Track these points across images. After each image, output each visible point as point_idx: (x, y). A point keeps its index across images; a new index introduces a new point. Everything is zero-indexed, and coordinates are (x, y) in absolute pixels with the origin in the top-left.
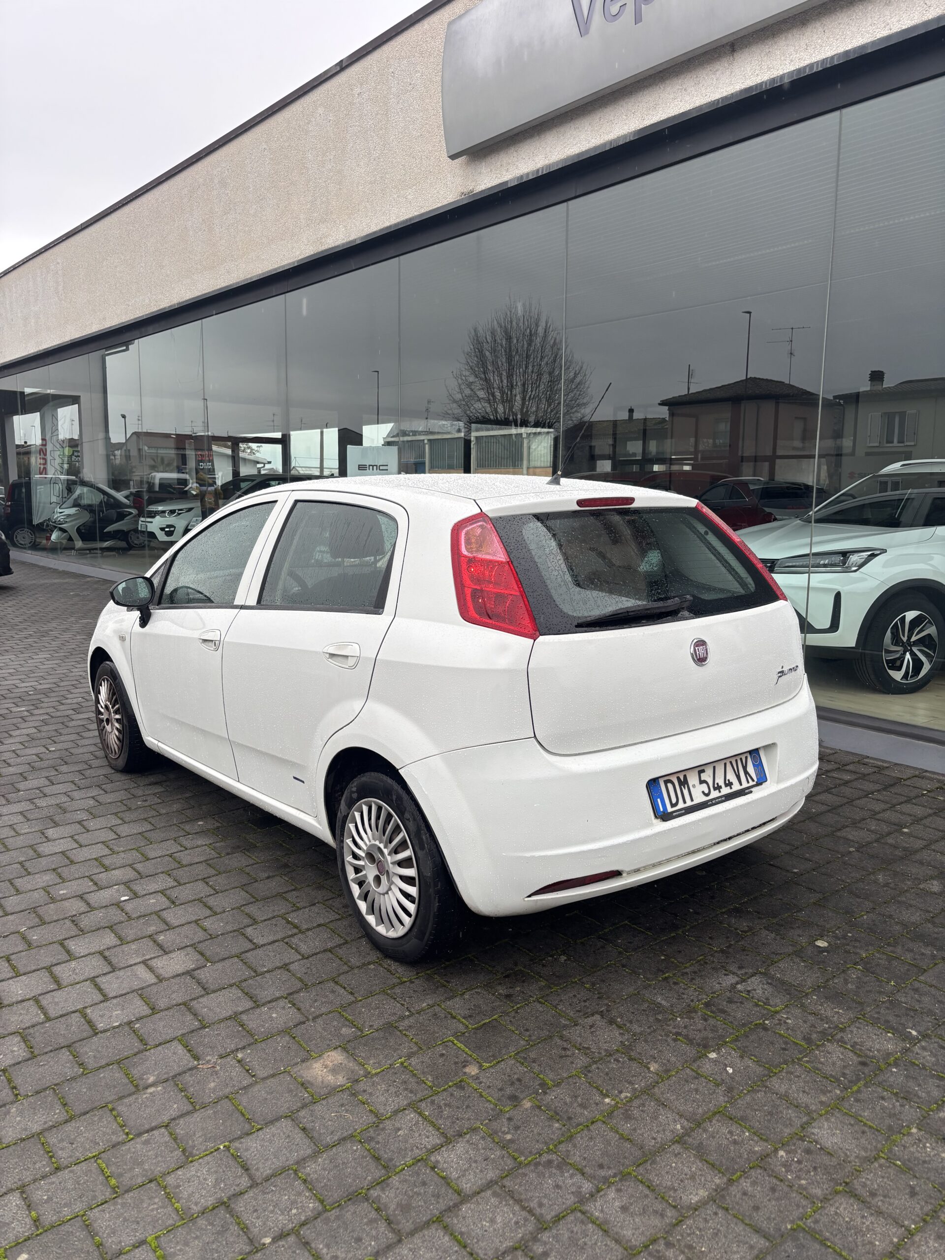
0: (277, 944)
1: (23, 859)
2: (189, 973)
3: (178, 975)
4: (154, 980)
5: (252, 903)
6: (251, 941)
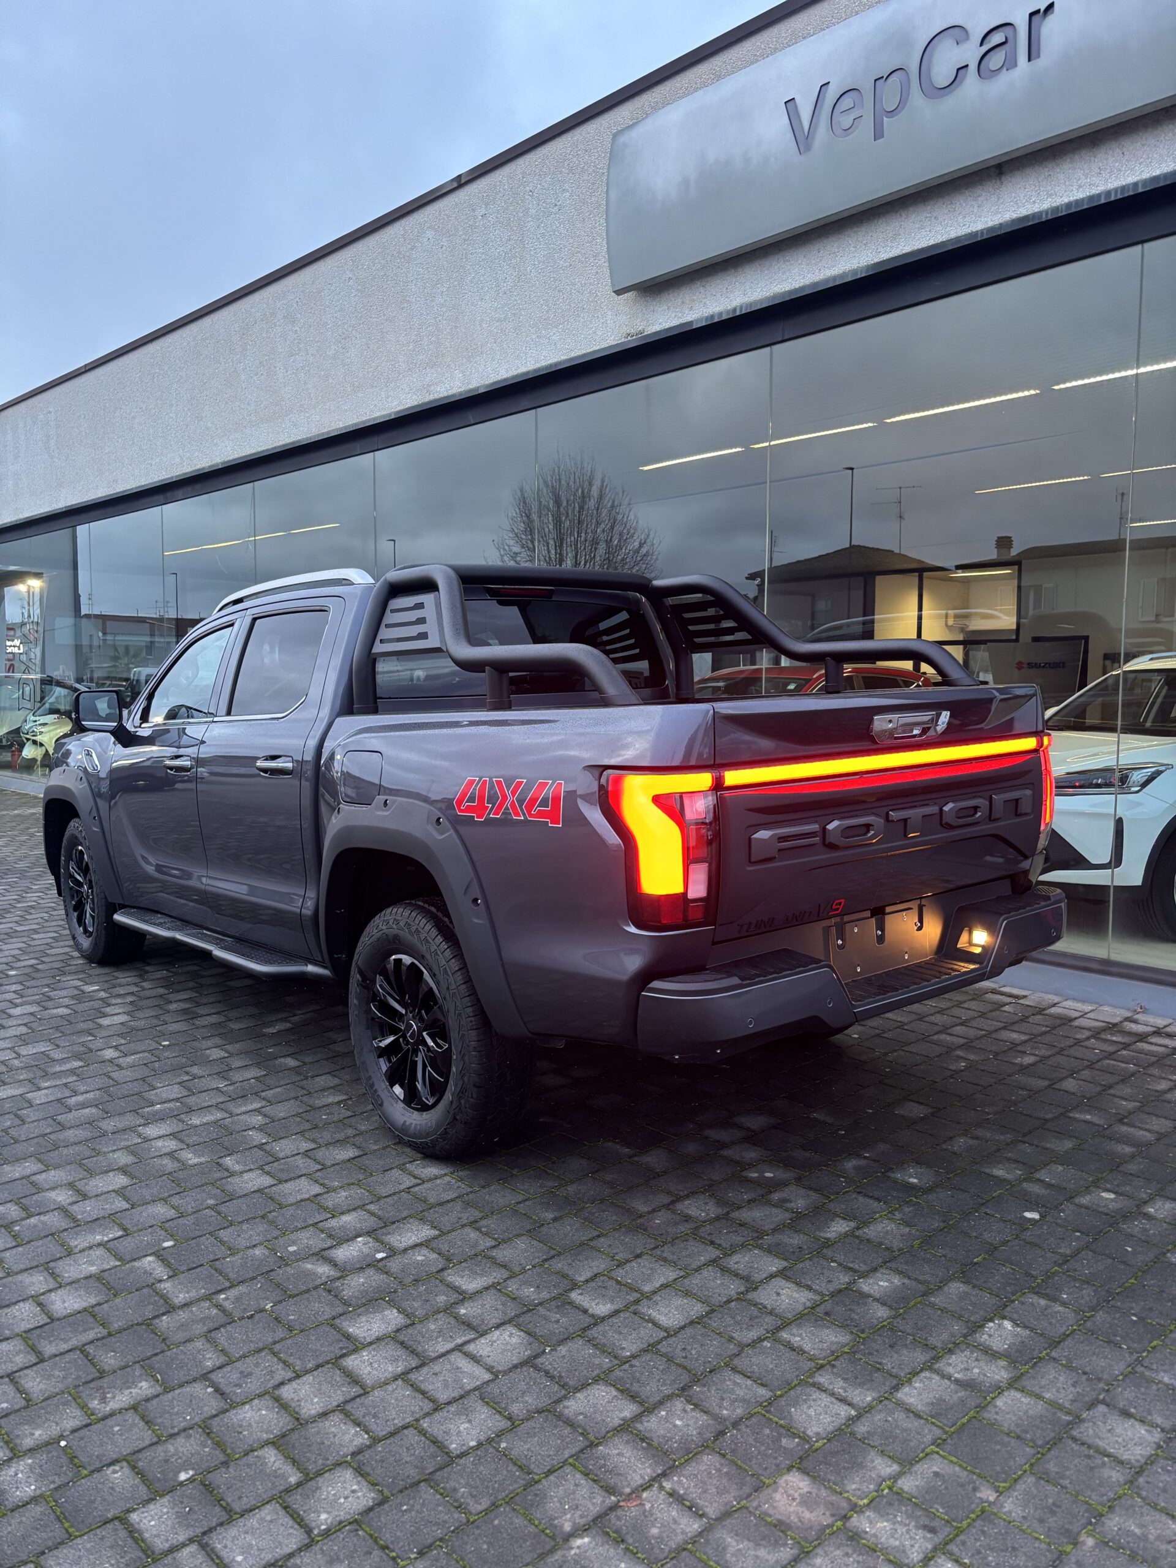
0: (622, 1315)
1: (211, 1202)
2: (529, 1362)
3: (515, 1367)
4: (487, 1377)
5: (553, 1257)
6: (585, 1311)
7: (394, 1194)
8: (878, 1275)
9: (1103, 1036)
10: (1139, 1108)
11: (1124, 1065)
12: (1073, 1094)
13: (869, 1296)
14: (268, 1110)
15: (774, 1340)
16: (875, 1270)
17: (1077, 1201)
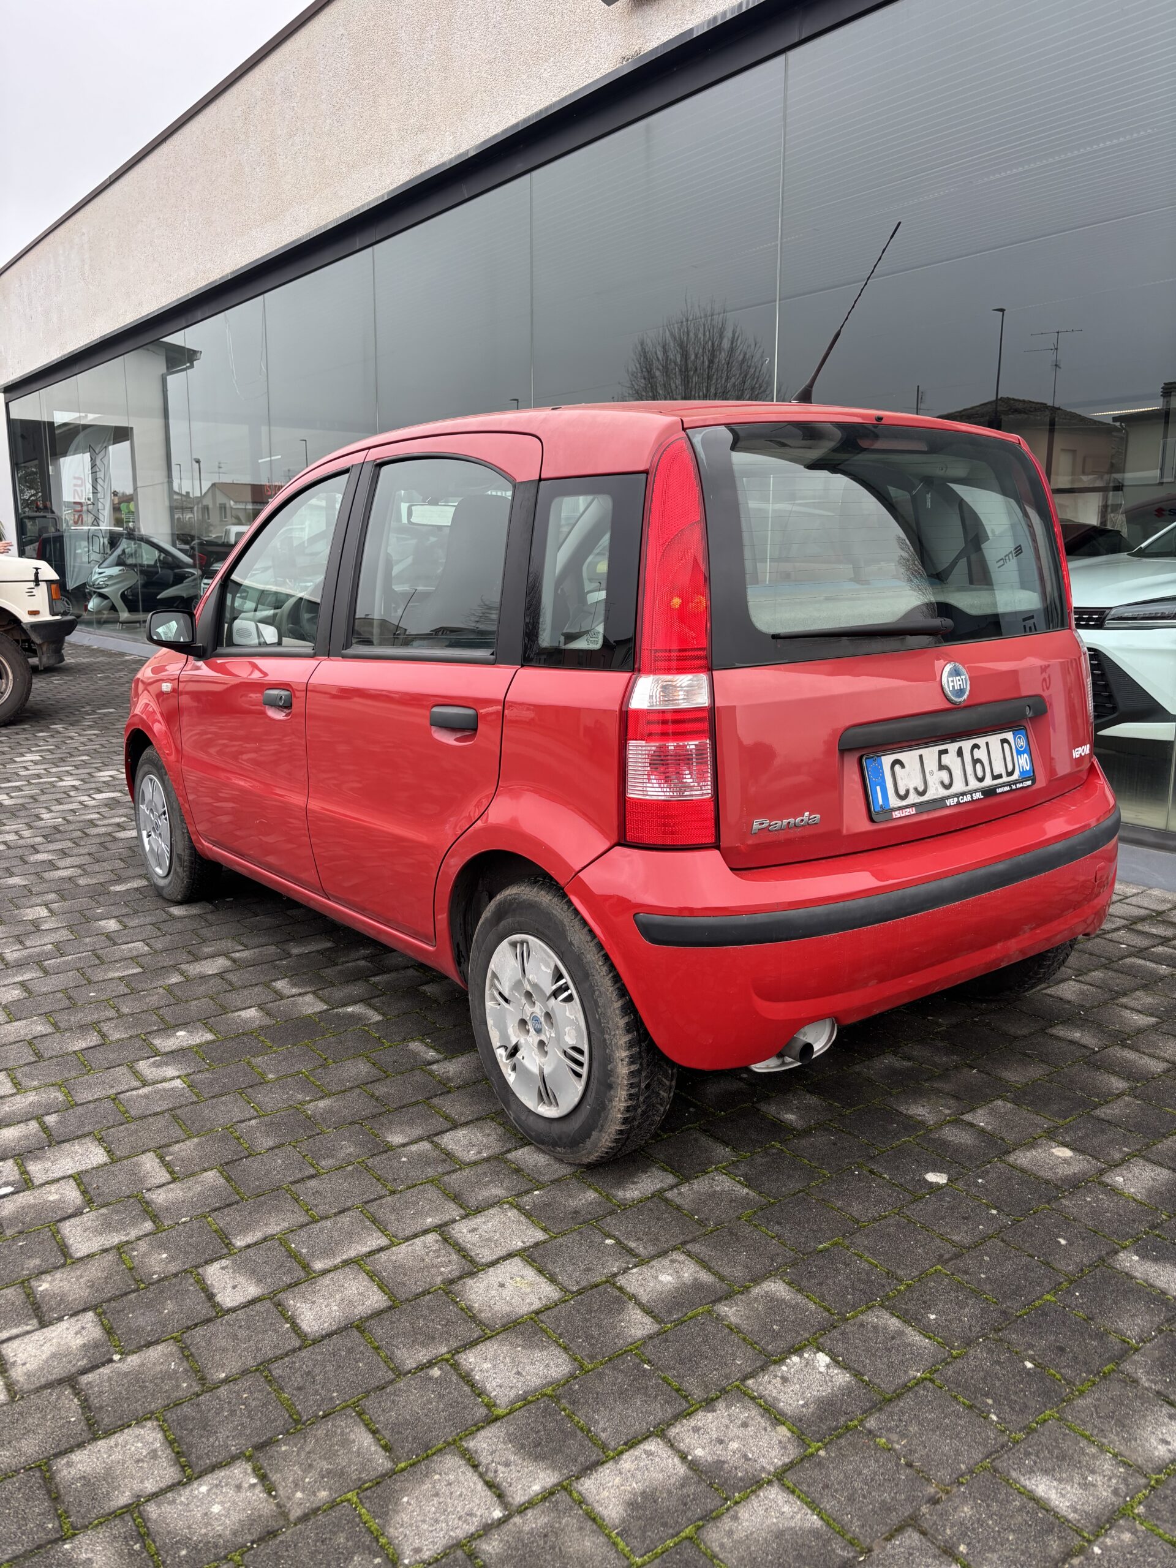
7: (96, 1100)
8: (666, 1262)
9: (1139, 927)
10: (1155, 1027)
11: (1154, 965)
12: (1069, 1002)
13: (633, 1297)
14: (32, 986)
15: (451, 1365)
16: (663, 1254)
17: (1011, 1158)
